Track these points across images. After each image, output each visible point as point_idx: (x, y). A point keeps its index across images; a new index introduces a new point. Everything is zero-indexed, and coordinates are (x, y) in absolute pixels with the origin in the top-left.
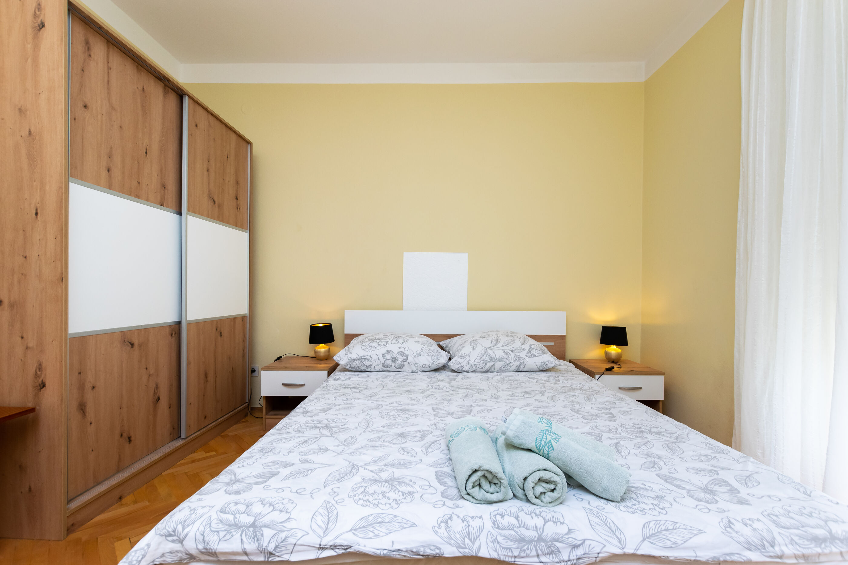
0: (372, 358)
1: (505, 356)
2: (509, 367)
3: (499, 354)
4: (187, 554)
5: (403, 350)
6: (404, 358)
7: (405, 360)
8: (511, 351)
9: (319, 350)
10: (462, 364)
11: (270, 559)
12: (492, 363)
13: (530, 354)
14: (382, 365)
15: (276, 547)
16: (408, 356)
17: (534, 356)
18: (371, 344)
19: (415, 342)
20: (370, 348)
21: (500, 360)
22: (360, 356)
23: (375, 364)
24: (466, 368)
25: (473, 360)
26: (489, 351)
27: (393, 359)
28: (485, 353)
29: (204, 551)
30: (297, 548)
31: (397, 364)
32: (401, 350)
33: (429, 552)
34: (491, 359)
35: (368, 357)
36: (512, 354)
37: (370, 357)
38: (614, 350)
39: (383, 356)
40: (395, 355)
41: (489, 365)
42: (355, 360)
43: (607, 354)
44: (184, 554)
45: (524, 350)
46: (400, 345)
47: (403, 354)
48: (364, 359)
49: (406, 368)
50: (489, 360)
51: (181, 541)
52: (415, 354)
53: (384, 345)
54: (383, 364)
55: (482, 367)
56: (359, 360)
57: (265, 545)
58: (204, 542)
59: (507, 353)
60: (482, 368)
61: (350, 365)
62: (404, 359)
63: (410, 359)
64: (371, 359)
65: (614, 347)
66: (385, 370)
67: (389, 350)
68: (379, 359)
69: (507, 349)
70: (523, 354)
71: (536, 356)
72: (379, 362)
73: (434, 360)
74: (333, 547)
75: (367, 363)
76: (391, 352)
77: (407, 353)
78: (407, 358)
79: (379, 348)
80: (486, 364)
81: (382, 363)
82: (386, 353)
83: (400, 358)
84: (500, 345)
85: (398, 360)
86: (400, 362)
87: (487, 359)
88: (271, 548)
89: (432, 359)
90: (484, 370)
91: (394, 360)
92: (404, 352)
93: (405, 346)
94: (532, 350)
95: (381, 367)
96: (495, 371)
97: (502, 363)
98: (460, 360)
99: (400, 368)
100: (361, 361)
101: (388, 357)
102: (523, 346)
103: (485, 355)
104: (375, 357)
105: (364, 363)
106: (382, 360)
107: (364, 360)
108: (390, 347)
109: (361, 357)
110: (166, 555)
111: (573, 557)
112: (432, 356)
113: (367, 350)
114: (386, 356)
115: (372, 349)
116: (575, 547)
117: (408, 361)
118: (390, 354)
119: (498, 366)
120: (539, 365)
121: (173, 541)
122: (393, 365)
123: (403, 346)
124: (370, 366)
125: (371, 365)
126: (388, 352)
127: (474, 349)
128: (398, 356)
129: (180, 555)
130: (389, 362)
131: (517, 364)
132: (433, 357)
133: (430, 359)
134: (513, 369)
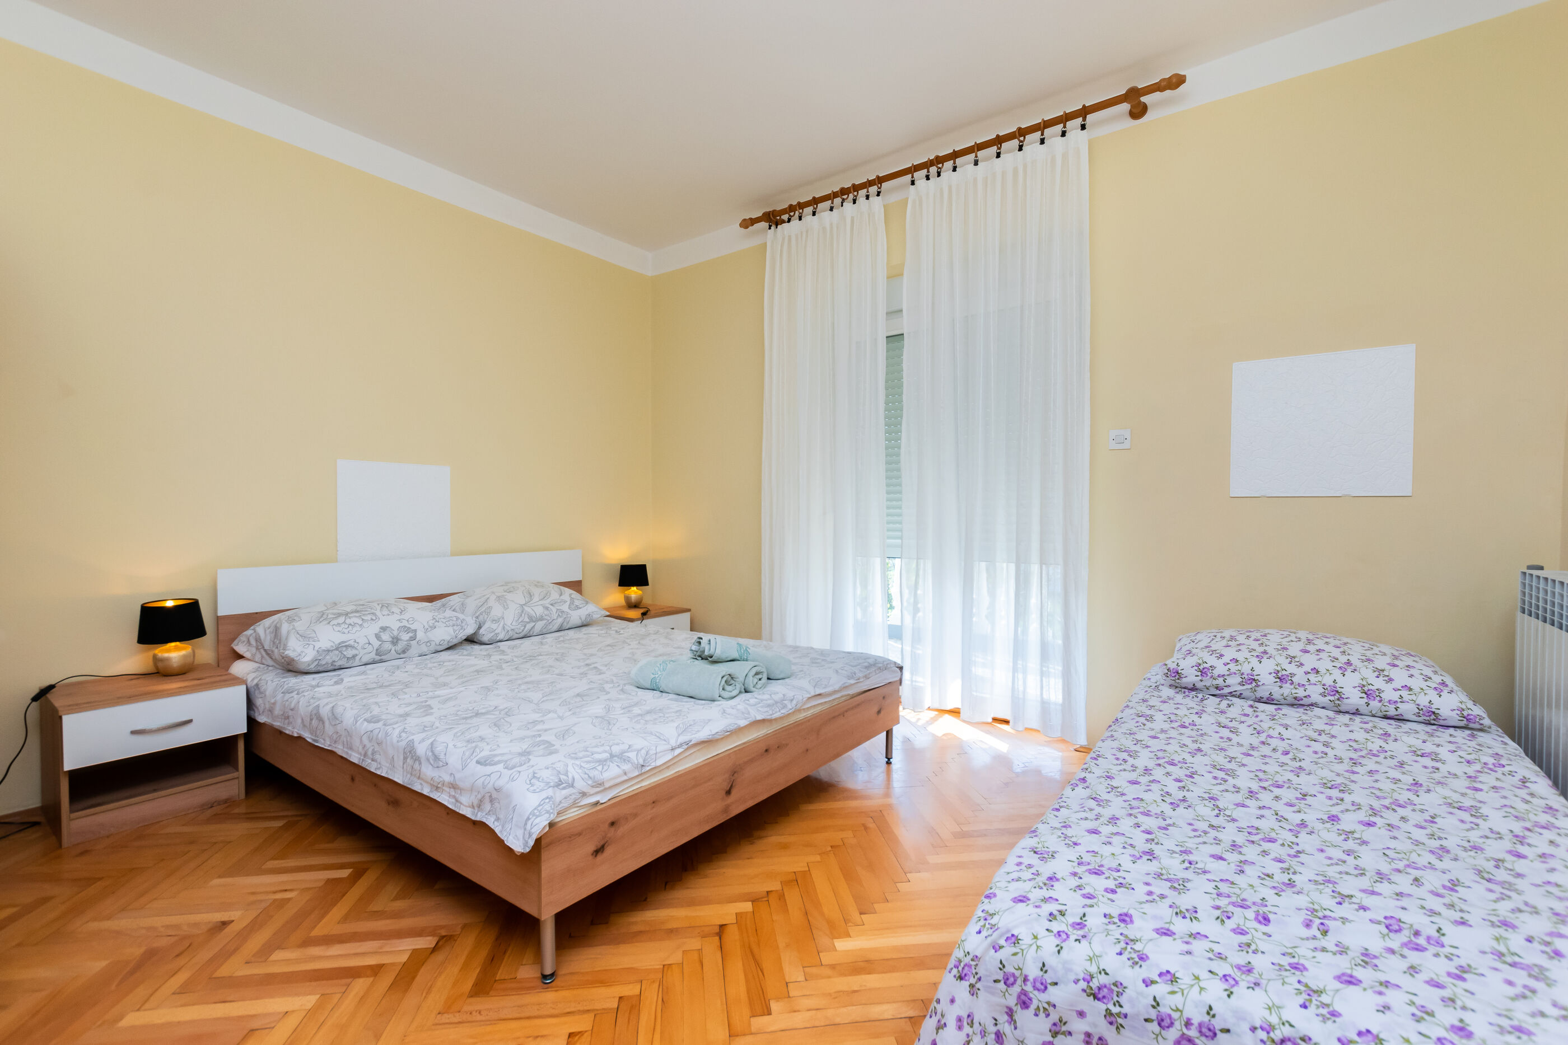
0: (358, 643)
1: (546, 612)
2: (551, 627)
3: (539, 611)
4: (580, 793)
5: (405, 623)
6: (411, 635)
7: (413, 638)
8: (552, 605)
9: (166, 655)
10: (496, 632)
11: (643, 771)
12: (532, 624)
13: (573, 607)
14: (375, 652)
15: (644, 761)
16: (415, 631)
17: (578, 608)
18: (348, 621)
19: (419, 609)
20: (350, 627)
21: (541, 619)
22: (337, 642)
23: (362, 652)
24: (501, 637)
25: (509, 624)
26: (526, 608)
27: (393, 639)
28: (522, 612)
29: (594, 784)
30: (658, 755)
31: (400, 646)
32: (402, 624)
33: (732, 728)
34: (532, 619)
35: (351, 643)
36: (554, 609)
37: (355, 641)
38: (634, 592)
39: (378, 637)
40: (395, 633)
41: (529, 626)
42: (328, 651)
43: (627, 599)
44: (578, 794)
45: (565, 602)
46: (399, 617)
47: (407, 630)
48: (346, 646)
49: (414, 651)
50: (528, 620)
51: (572, 786)
52: (427, 627)
53: (372, 619)
54: (377, 650)
55: (521, 631)
56: (337, 649)
57: (636, 762)
58: (591, 778)
59: (547, 608)
60: (520, 633)
61: (317, 662)
62: (411, 637)
63: (420, 635)
64: (356, 645)
65: (634, 589)
66: (379, 658)
67: (384, 625)
68: (369, 644)
69: (546, 602)
70: (565, 607)
71: (580, 608)
72: (370, 648)
73: (457, 632)
74: (680, 746)
75: (349, 653)
76: (388, 629)
77: (413, 627)
78: (415, 635)
79: (365, 625)
80: (525, 627)
81: (375, 649)
82: (380, 632)
83: (405, 637)
84: (536, 598)
85: (401, 640)
86: (406, 643)
87: (527, 620)
88: (641, 762)
89: (454, 631)
90: (521, 635)
91: (395, 641)
92: (408, 626)
93: (406, 616)
94: (573, 602)
95: (373, 656)
96: (535, 634)
97: (544, 622)
98: (494, 626)
99: (404, 652)
100: (341, 652)
101: (385, 637)
102: (561, 597)
103: (523, 615)
104: (362, 641)
105: (345, 653)
106: (376, 644)
107: (344, 649)
108: (384, 621)
109: (340, 644)
110: (563, 801)
111: (794, 706)
112: (454, 625)
113: (346, 631)
114: (382, 637)
115: (355, 629)
116: (792, 700)
117: (417, 640)
118: (387, 632)
119: (539, 626)
120: (583, 618)
121: (564, 788)
122: (393, 649)
123: (402, 617)
124: (354, 656)
125: (357, 655)
126: (384, 629)
127: (506, 608)
128: (400, 634)
129: (573, 797)
130: (387, 646)
131: (560, 620)
132: (455, 627)
133: (450, 630)
134: (555, 628)
